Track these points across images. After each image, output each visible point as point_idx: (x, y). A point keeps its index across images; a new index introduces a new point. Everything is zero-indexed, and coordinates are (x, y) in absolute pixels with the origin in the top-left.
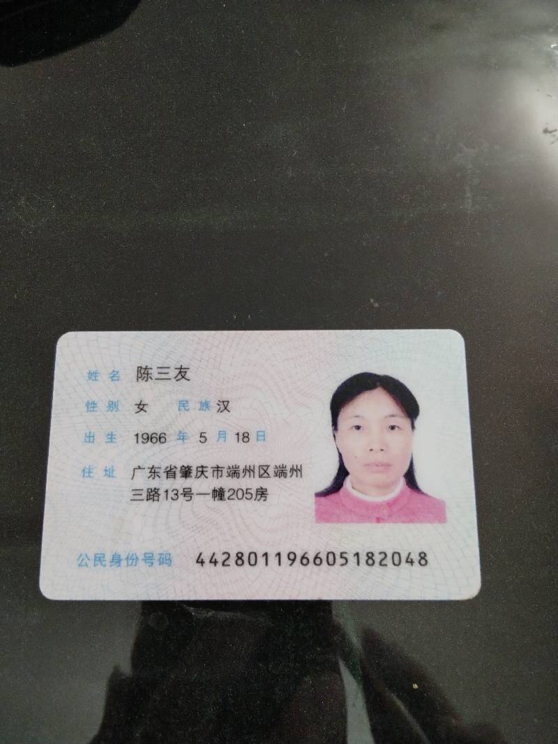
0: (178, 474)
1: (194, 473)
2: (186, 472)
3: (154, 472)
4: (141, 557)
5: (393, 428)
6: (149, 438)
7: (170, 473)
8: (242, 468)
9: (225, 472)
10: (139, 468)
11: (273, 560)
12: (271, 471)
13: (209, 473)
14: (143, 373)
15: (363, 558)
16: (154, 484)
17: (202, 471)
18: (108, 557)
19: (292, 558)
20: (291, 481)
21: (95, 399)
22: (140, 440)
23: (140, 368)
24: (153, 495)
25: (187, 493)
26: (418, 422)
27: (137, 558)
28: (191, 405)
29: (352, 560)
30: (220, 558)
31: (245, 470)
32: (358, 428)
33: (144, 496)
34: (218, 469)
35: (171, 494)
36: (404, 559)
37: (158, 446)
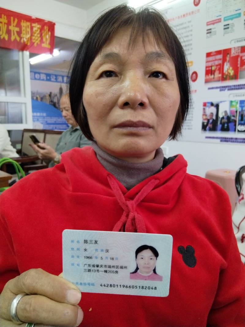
0: (96, 267)
1: (99, 266)
2: (98, 266)
3: (89, 265)
4: (87, 284)
5: (151, 259)
6: (88, 257)
7: (94, 266)
8: (112, 266)
9: (107, 267)
10: (86, 264)
11: (119, 286)
12: (119, 267)
13: (103, 266)
14: (86, 242)
15: (141, 287)
16: (89, 268)
17: (102, 266)
18: (79, 283)
19: (124, 286)
20: (124, 270)
21: (73, 247)
22: (86, 258)
23: (85, 240)
24: (89, 271)
25: (98, 271)
26: (158, 258)
27: (86, 284)
28: (99, 250)
29: (138, 288)
30: (106, 285)
31: (112, 267)
32: (142, 258)
33: (87, 271)
34: (105, 266)
35: (94, 271)
36: (151, 288)
37: (90, 260)
